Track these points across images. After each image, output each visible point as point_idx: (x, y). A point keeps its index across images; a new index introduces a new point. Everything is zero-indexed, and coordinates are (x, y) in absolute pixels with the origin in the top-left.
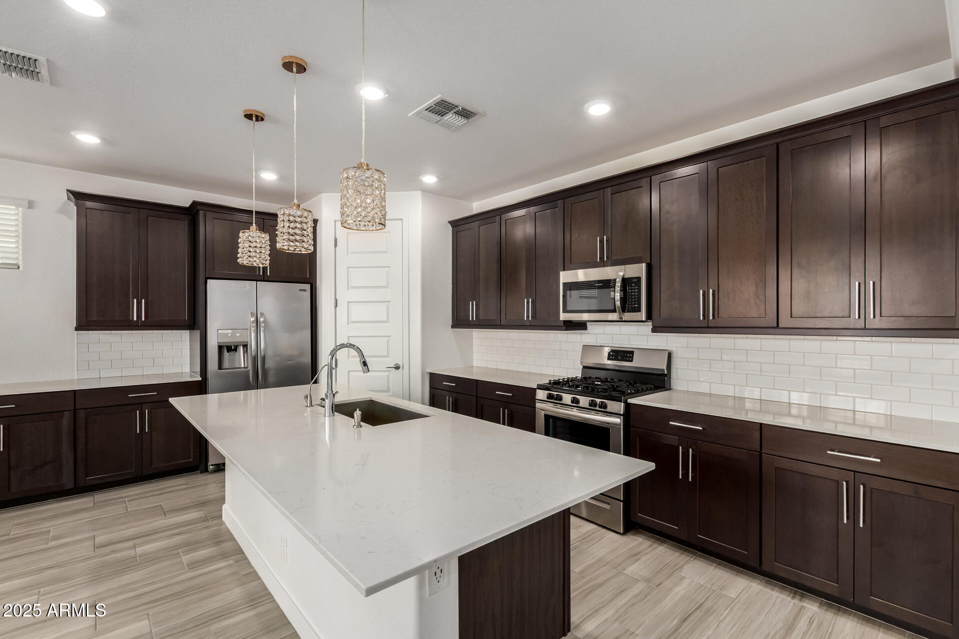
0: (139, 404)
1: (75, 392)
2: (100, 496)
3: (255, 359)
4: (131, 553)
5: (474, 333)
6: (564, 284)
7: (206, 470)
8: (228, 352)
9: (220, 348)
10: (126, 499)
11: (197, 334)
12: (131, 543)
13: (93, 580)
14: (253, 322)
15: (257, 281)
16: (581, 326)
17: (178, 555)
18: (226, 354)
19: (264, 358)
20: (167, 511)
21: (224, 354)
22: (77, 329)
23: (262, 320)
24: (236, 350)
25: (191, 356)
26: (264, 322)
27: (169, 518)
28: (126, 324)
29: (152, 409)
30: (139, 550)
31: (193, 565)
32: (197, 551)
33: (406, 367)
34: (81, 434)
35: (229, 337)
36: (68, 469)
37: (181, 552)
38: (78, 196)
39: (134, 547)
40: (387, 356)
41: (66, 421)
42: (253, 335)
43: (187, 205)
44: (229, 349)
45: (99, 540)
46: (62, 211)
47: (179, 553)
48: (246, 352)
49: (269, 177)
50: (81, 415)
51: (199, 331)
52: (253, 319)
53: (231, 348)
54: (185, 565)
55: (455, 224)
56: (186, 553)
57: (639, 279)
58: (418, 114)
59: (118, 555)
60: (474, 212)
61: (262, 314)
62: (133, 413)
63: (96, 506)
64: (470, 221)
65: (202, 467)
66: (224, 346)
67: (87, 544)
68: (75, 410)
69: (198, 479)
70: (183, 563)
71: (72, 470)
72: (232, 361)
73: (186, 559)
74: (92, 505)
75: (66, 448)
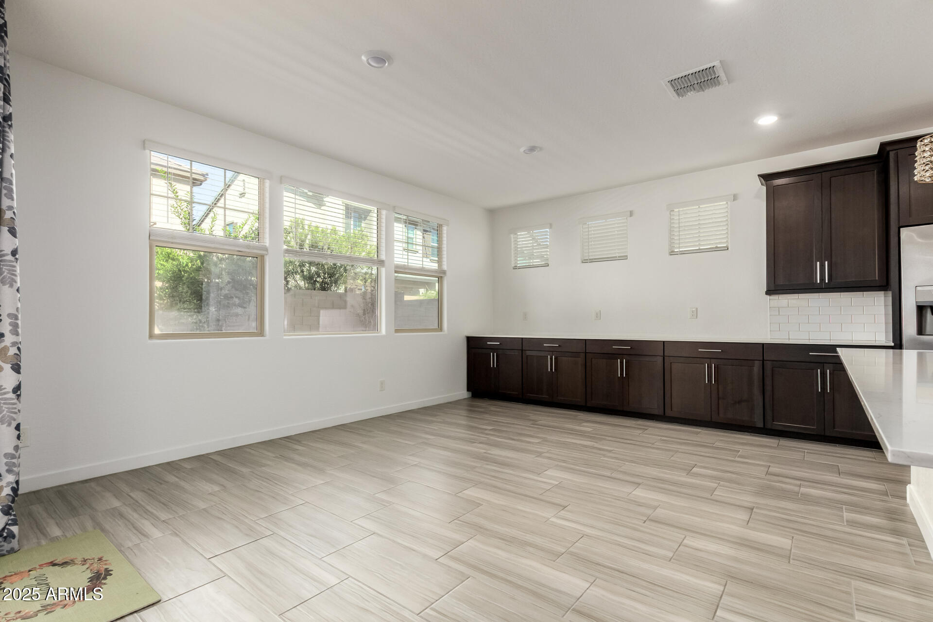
1: (763, 345)
2: (785, 442)
4: (796, 489)
9: (920, 309)
10: (806, 451)
11: (890, 295)
12: (798, 482)
13: (758, 493)
17: (841, 509)
18: (929, 315)
20: (842, 472)
21: (926, 316)
25: (887, 323)
27: (841, 478)
28: (809, 286)
29: (833, 371)
30: (803, 490)
31: (852, 523)
32: (862, 515)
34: (768, 382)
36: (759, 411)
37: (844, 509)
38: (767, 178)
39: (800, 486)
41: (756, 368)
45: (771, 469)
47: (842, 508)
50: (768, 365)
51: (892, 292)
54: (845, 520)
56: (848, 510)
59: (784, 486)
62: (815, 371)
63: (778, 447)
66: (926, 306)
67: (762, 468)
68: (763, 360)
70: (843, 517)
71: (762, 412)
73: (846, 515)
74: (776, 446)
75: (757, 391)
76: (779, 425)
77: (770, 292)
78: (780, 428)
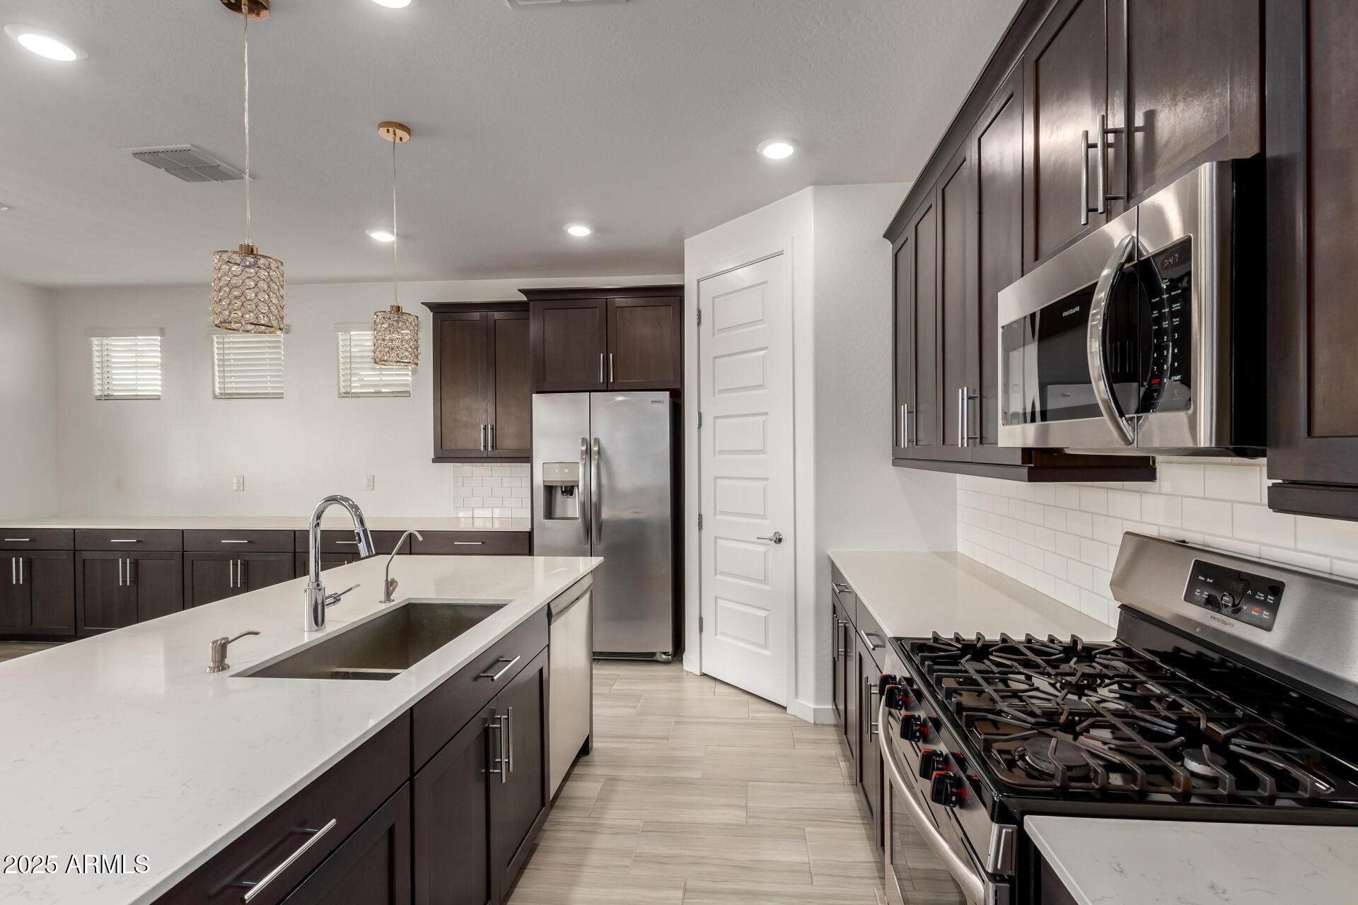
3: (584, 507)
8: (560, 494)
9: (548, 488)
14: (584, 452)
15: (590, 391)
18: (559, 496)
19: (597, 507)
21: (555, 497)
22: (434, 461)
23: (595, 449)
26: (599, 452)
28: (474, 454)
33: (791, 540)
35: (556, 474)
38: (433, 307)
40: (763, 517)
42: (582, 471)
44: (563, 490)
52: (584, 448)
53: (566, 490)
61: (597, 441)
66: (556, 487)
72: (565, 507)
77: (437, 460)
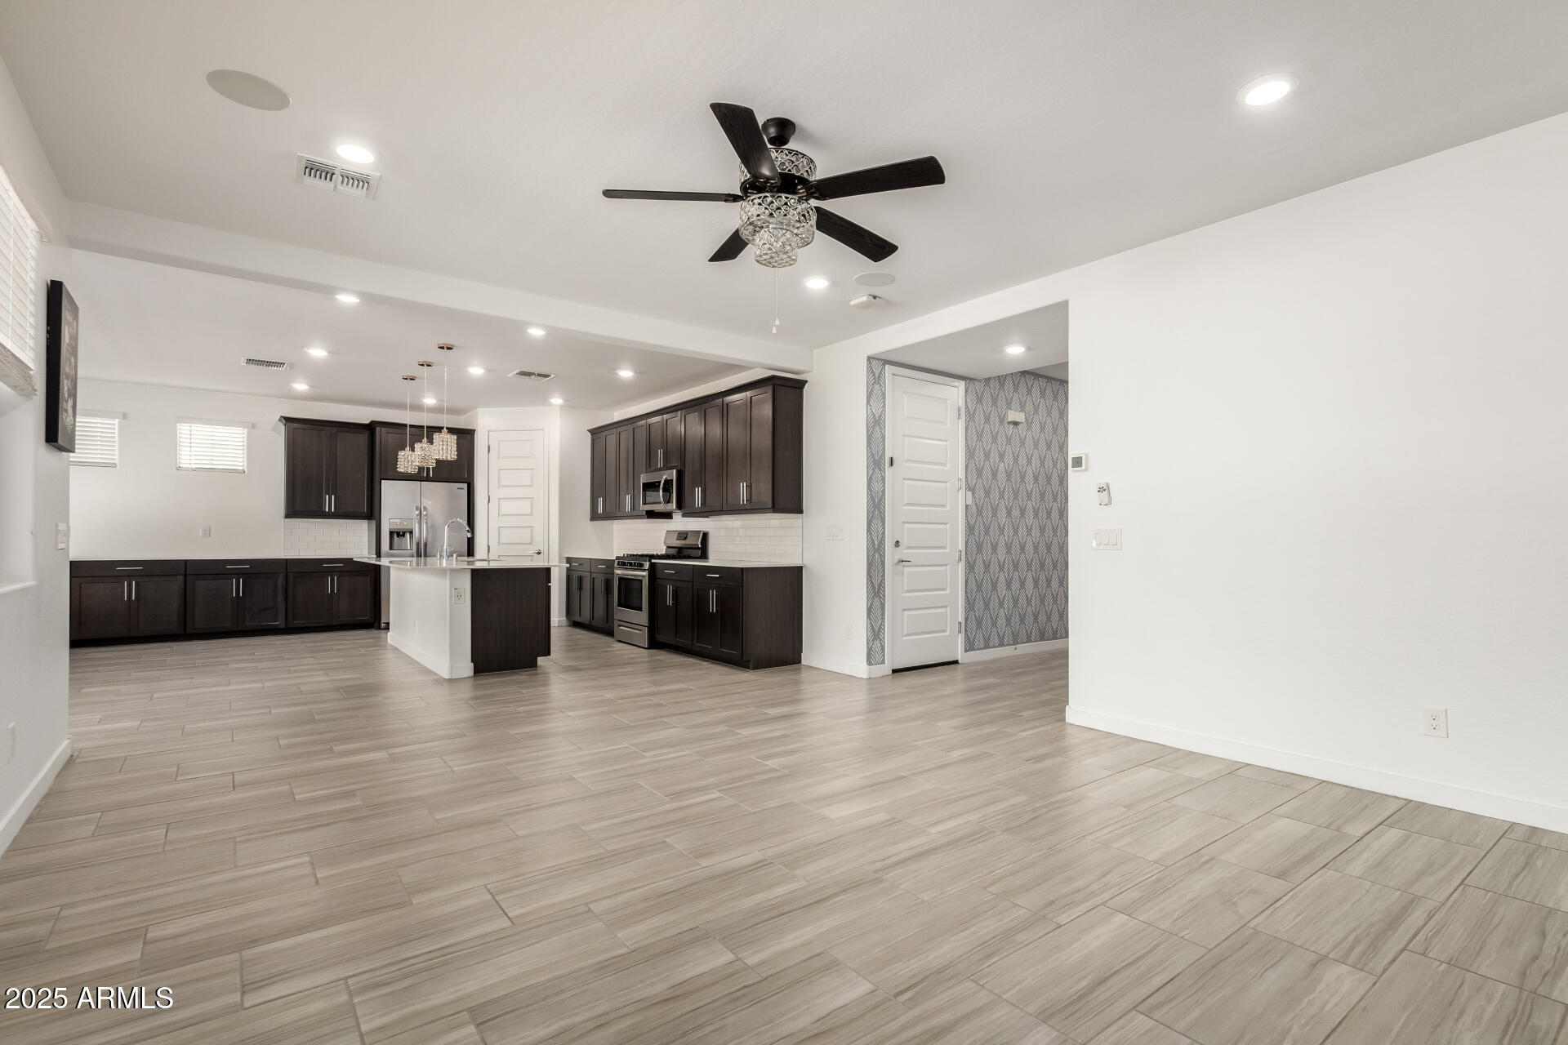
0: (331, 572)
1: (287, 560)
3: (418, 545)
5: (615, 526)
6: (644, 484)
7: (379, 628)
8: (398, 536)
9: (391, 533)
11: (374, 523)
14: (417, 515)
15: (422, 481)
16: (668, 515)
18: (396, 538)
19: (426, 545)
21: (394, 538)
22: (286, 517)
23: (425, 513)
24: (403, 535)
25: (369, 542)
26: (426, 515)
28: (319, 514)
33: (546, 553)
34: (291, 591)
35: (398, 525)
36: (282, 614)
38: (288, 420)
40: (531, 544)
41: (280, 581)
42: (417, 526)
43: (367, 422)
44: (398, 535)
46: (275, 429)
48: (411, 538)
49: (430, 401)
50: (291, 576)
51: (375, 521)
52: (417, 512)
53: (401, 534)
55: (595, 432)
57: (672, 480)
58: (513, 375)
60: (616, 420)
61: (425, 509)
62: (326, 578)
64: (600, 430)
65: (376, 625)
66: (394, 532)
68: (286, 572)
69: (374, 633)
71: (284, 615)
72: (400, 544)
75: (280, 599)
76: (297, 623)
77: (288, 515)
78: (300, 626)
